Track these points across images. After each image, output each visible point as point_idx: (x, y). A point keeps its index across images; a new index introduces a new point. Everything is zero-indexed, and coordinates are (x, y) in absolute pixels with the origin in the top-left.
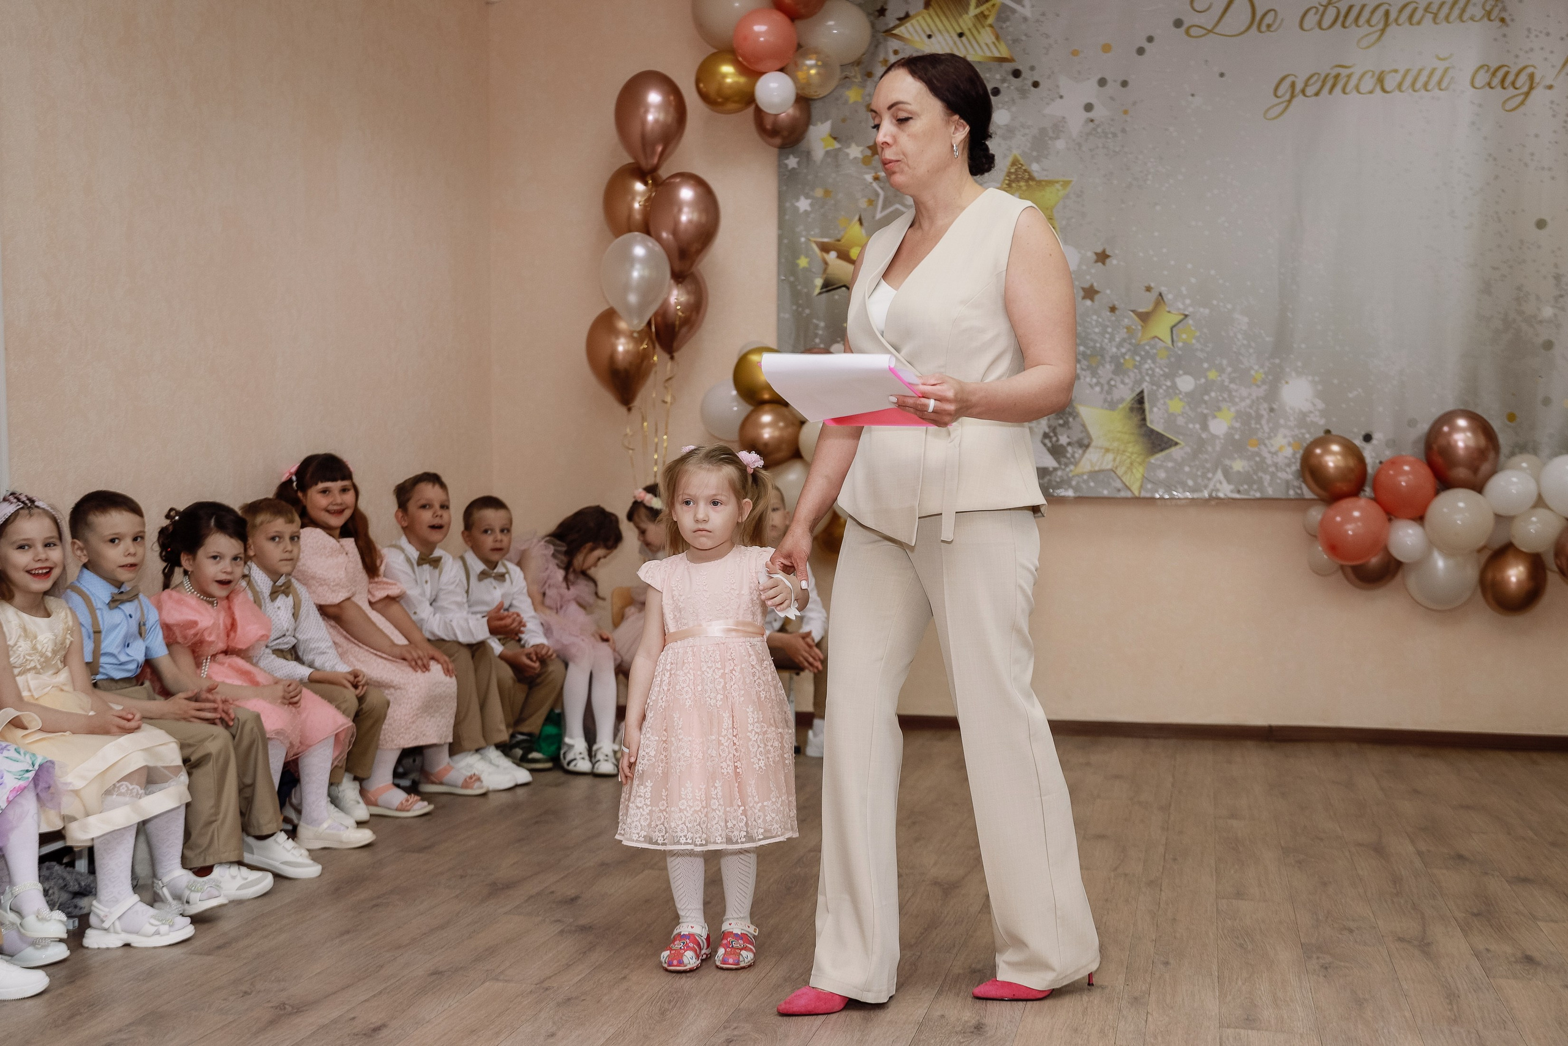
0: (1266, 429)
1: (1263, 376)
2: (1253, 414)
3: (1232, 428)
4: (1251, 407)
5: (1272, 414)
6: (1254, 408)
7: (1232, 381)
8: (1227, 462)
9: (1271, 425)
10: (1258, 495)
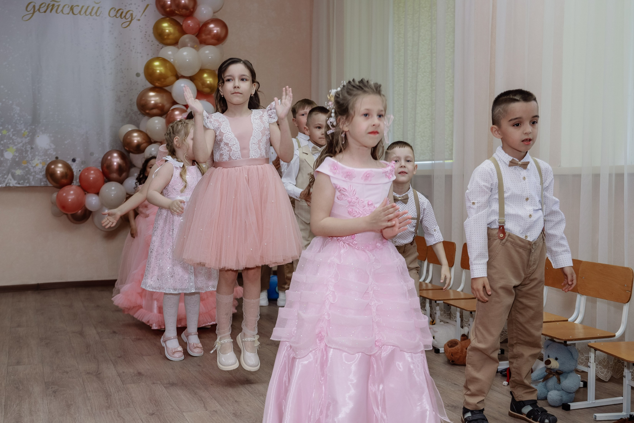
0: (30, 157)
1: (28, 133)
2: (24, 150)
3: (14, 156)
4: (23, 146)
5: (33, 150)
6: (24, 147)
7: (14, 135)
8: (13, 171)
9: (32, 154)
10: (28, 185)
